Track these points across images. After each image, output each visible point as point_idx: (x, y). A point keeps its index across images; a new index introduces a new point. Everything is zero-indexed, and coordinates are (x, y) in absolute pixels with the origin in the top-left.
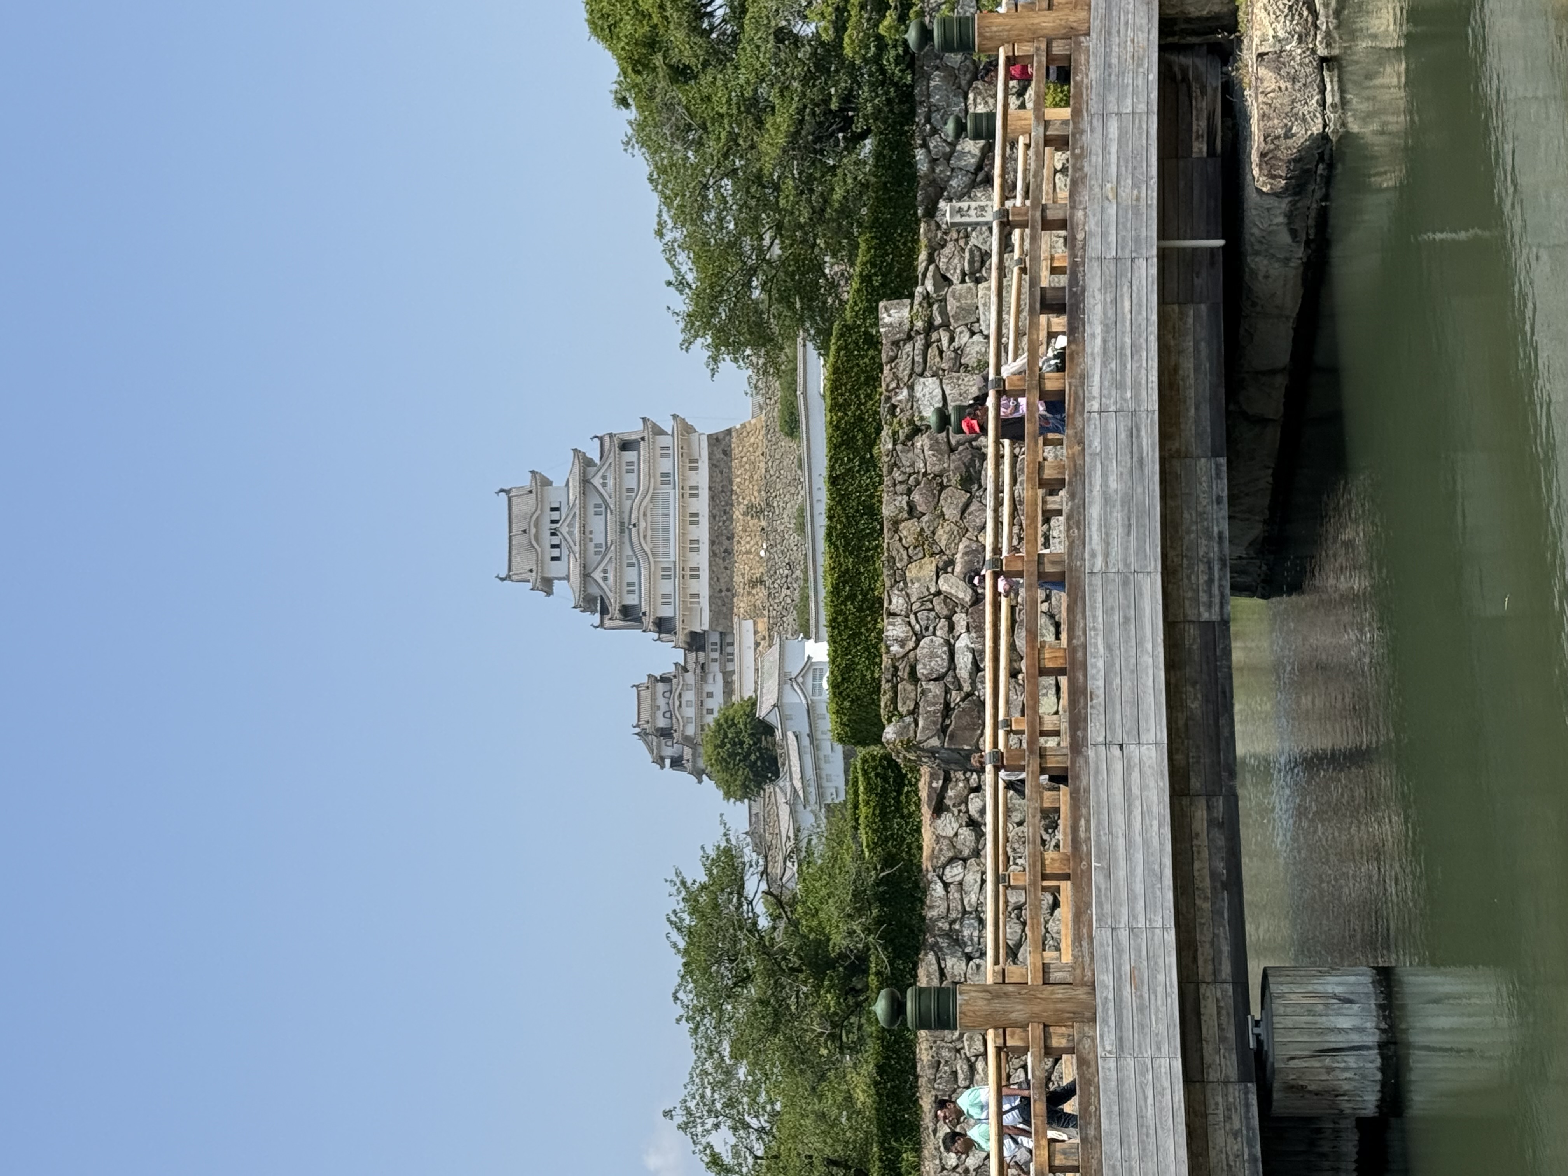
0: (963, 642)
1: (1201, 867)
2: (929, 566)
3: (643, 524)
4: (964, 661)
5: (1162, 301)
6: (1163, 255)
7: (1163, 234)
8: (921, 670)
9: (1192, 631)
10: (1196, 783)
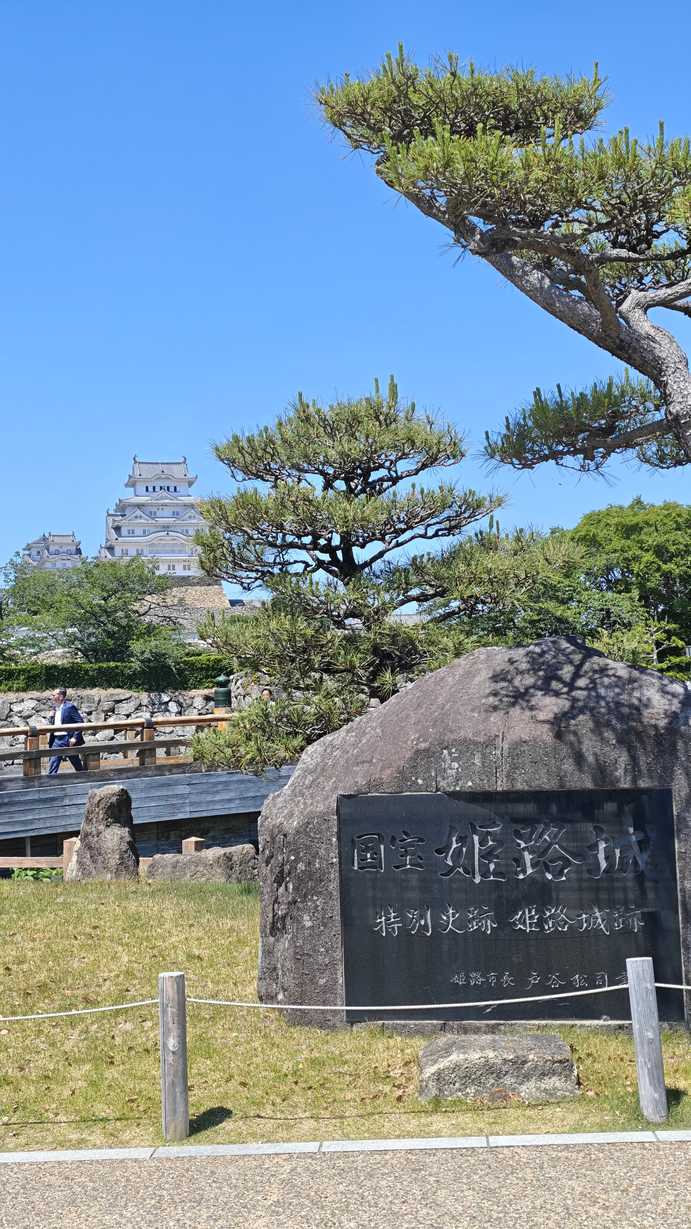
3: (168, 538)
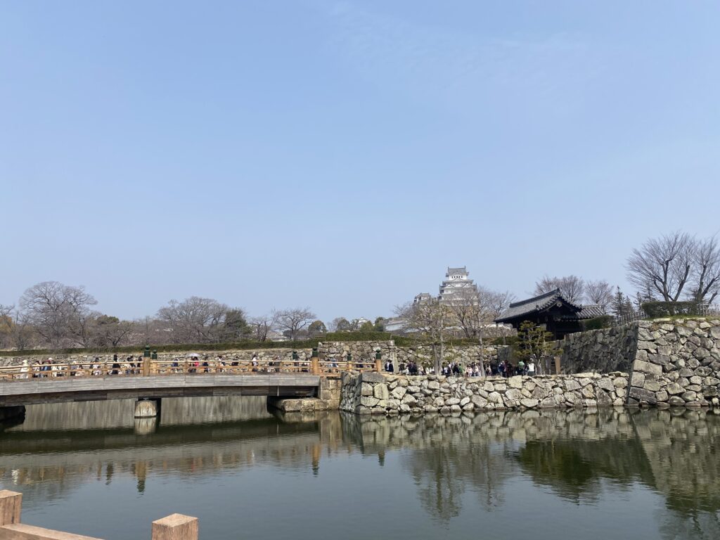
2: (348, 349)
7: (280, 386)
8: (330, 348)
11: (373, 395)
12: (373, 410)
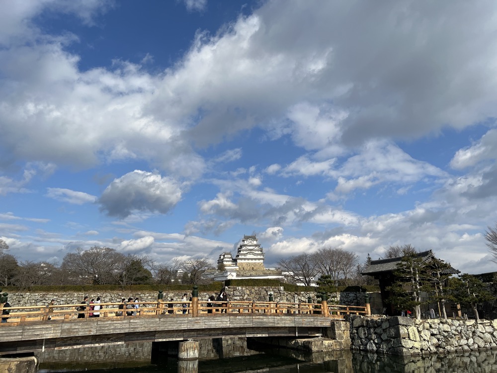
0: (238, 298)
1: (213, 332)
2: (248, 293)
4: (236, 298)
5: (289, 327)
6: (295, 327)
7: (298, 327)
8: (235, 292)
9: (245, 331)
10: (224, 331)
11: (409, 337)
12: (412, 351)
